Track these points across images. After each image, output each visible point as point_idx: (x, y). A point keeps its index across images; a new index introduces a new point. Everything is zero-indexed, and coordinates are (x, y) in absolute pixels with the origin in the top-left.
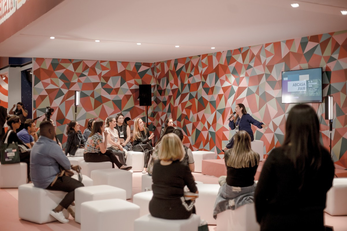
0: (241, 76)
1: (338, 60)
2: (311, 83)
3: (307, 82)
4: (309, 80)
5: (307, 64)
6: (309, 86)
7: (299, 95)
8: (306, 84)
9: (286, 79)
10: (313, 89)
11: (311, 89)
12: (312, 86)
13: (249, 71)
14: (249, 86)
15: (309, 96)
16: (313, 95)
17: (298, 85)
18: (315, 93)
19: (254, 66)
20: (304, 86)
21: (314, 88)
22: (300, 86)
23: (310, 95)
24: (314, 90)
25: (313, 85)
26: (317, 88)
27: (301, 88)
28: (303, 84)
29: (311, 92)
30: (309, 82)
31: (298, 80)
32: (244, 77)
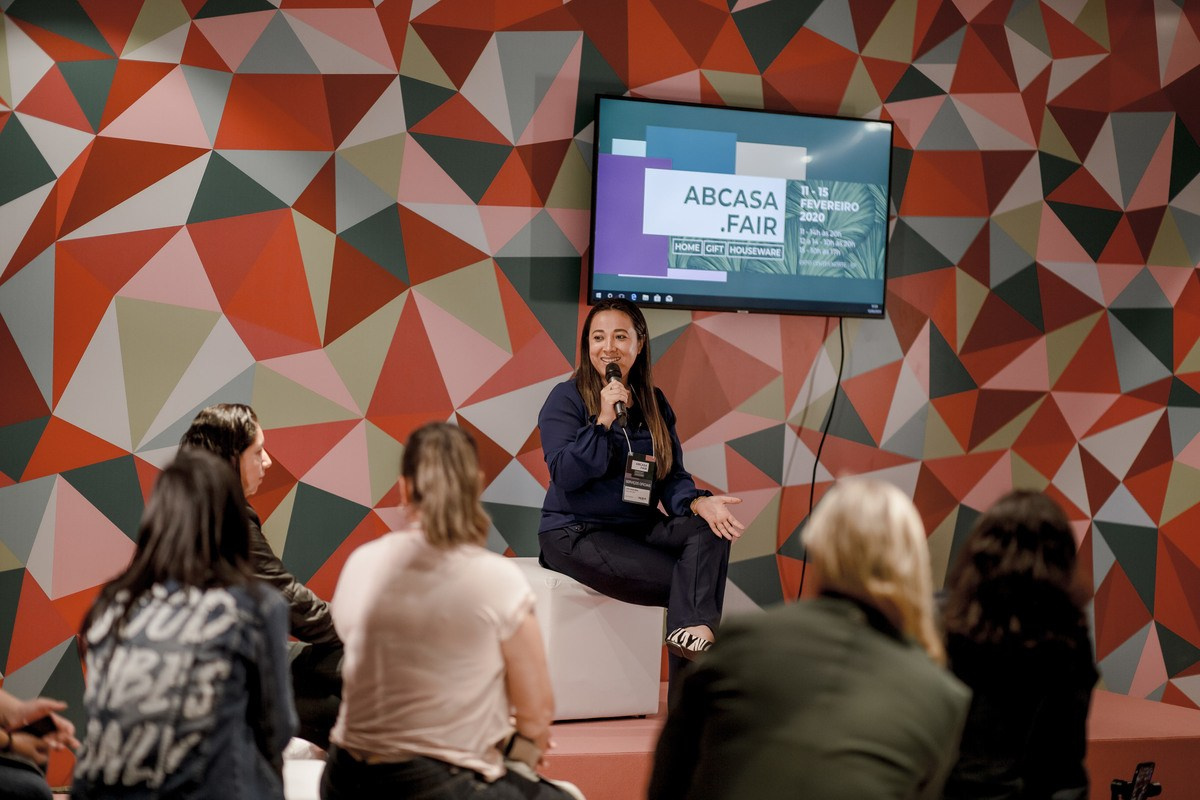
0: (135, 52)
1: (952, 97)
2: (817, 197)
3: (792, 189)
4: (805, 183)
5: (758, 79)
6: (805, 217)
7: (731, 262)
8: (781, 199)
9: (623, 147)
10: (833, 239)
11: (813, 232)
12: (821, 218)
13: (232, 34)
14: (218, 145)
15: (803, 273)
16: (830, 269)
17: (727, 198)
18: (840, 258)
19: (283, 6)
20: (770, 211)
21: (837, 233)
22: (741, 211)
23: (808, 266)
24: (838, 244)
25: (829, 213)
26: (859, 235)
27: (747, 218)
28: (763, 198)
29: (813, 250)
30: (805, 190)
31: (728, 168)
32: (171, 67)
